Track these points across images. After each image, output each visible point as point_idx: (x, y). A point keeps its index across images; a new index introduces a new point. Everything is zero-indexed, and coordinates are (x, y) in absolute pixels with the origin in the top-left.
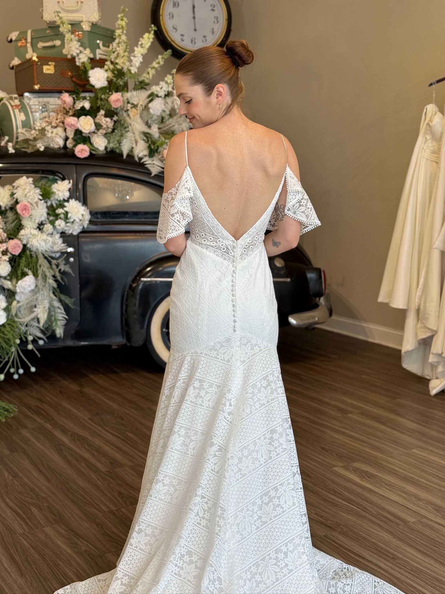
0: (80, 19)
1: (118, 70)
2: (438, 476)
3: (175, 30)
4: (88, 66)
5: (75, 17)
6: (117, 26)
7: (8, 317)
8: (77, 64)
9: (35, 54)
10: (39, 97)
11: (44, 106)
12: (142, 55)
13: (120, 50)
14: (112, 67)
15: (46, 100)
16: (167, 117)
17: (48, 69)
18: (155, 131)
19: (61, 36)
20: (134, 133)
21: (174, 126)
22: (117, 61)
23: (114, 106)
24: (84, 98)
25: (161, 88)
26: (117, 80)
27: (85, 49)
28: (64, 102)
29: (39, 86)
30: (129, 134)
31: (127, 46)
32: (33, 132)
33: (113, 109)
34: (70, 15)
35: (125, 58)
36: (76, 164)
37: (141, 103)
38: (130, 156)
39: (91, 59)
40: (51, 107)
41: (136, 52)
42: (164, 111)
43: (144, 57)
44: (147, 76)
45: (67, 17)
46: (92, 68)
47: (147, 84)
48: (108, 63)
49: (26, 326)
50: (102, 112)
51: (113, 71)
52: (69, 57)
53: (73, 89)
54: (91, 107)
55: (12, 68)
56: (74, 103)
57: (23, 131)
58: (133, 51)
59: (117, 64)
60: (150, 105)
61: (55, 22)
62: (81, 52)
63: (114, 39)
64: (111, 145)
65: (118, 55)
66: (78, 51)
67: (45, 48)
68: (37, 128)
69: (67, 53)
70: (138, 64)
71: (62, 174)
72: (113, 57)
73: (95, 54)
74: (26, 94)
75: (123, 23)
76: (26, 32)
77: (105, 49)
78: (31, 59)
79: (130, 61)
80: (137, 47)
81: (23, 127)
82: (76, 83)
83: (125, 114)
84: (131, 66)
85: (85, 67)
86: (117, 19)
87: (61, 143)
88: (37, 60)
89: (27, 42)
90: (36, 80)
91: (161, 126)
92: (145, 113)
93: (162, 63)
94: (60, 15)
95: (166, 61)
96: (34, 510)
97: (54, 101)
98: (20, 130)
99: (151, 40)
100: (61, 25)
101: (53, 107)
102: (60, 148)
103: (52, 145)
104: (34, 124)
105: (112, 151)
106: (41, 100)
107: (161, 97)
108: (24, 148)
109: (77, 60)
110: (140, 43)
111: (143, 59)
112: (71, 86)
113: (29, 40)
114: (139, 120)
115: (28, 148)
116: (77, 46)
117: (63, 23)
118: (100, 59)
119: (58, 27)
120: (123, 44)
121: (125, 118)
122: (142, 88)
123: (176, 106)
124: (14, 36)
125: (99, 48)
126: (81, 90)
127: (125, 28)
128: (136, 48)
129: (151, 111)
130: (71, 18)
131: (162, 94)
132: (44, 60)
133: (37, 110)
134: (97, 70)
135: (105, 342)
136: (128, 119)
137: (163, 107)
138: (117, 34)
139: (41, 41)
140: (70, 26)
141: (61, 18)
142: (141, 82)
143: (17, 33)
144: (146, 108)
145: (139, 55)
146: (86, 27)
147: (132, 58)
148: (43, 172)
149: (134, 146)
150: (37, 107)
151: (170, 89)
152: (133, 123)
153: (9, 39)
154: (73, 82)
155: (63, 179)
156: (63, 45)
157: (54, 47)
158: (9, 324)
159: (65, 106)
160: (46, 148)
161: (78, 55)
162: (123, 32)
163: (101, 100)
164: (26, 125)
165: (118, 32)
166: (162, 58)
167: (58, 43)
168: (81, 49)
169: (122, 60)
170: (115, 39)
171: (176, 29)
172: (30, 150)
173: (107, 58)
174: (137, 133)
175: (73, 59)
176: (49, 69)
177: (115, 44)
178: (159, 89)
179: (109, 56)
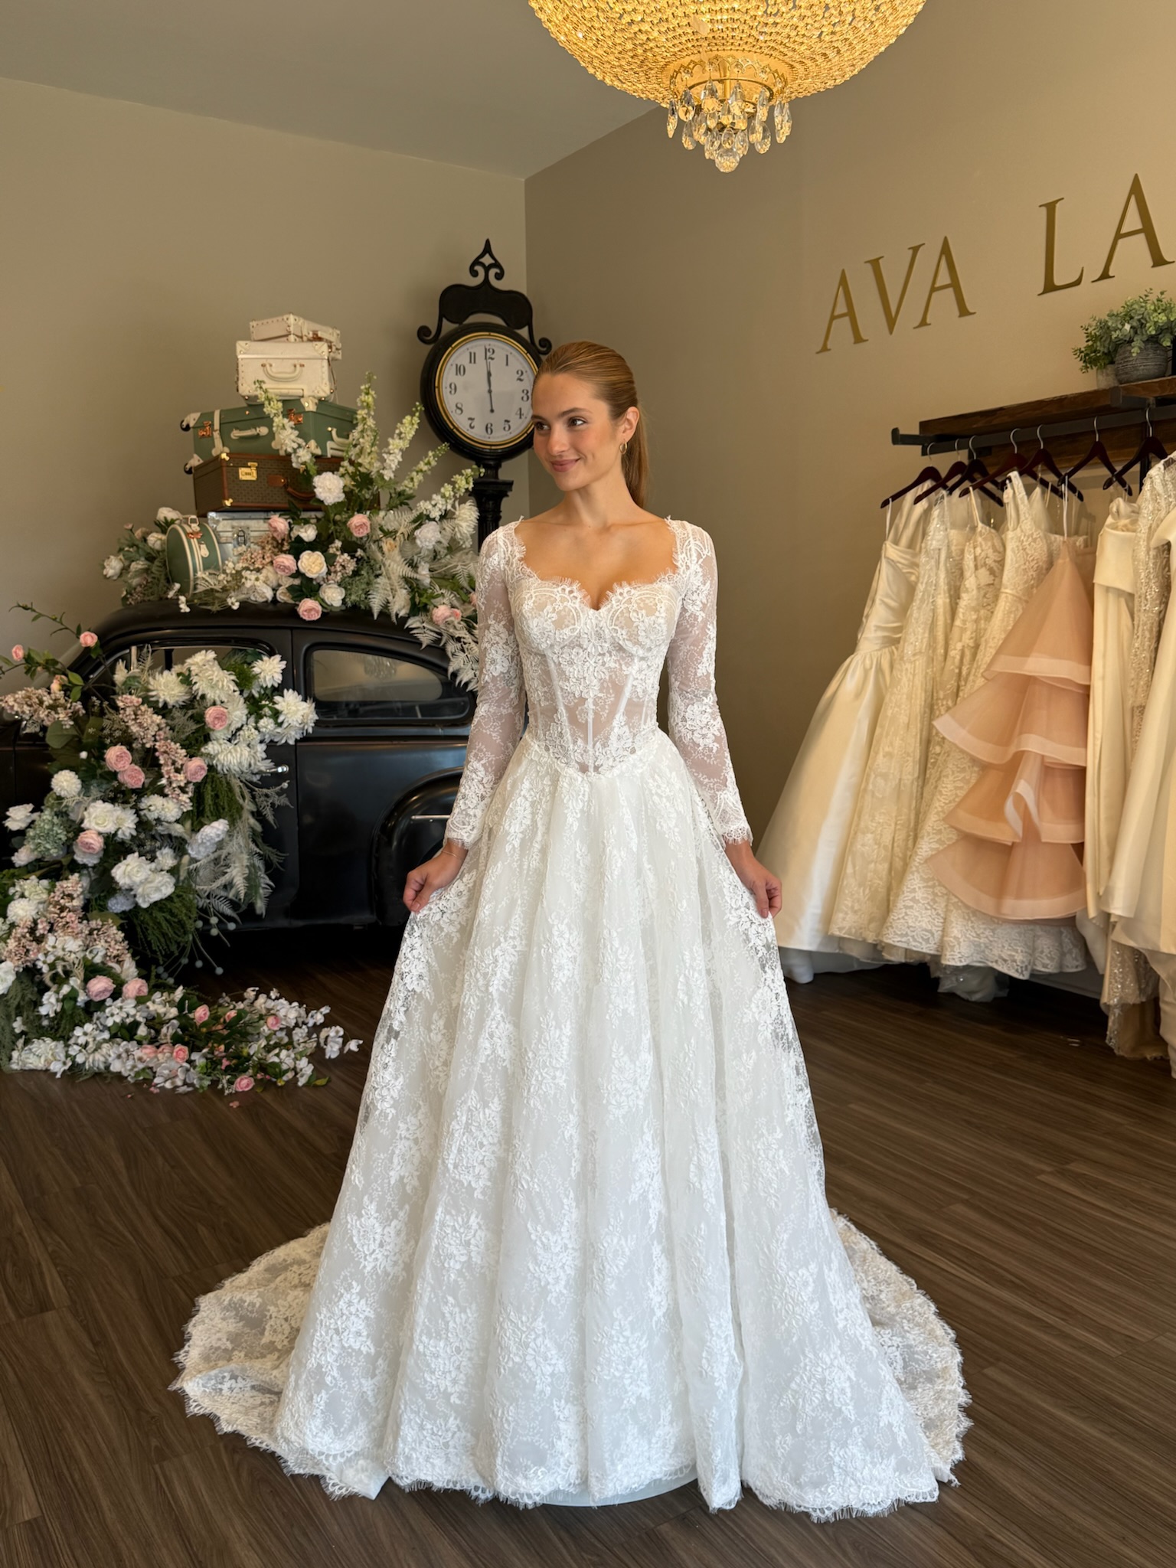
0: (300, 393)
1: (361, 474)
2: (893, 1154)
3: (459, 411)
4: (313, 469)
5: (291, 389)
6: (359, 404)
7: (176, 886)
8: (294, 465)
9: (227, 450)
10: (233, 519)
11: (241, 534)
12: (401, 450)
13: (366, 442)
14: (351, 469)
15: (243, 523)
16: (443, 552)
17: (246, 474)
18: (424, 574)
19: (268, 421)
20: (389, 578)
21: (456, 566)
22: (360, 461)
23: (357, 534)
24: (307, 522)
25: (435, 506)
26: (360, 491)
27: (307, 442)
28: (275, 530)
29: (231, 500)
30: (381, 580)
31: (375, 437)
32: (222, 577)
33: (354, 539)
34: (282, 386)
35: (373, 455)
36: (292, 629)
37: (402, 530)
38: (385, 613)
39: (317, 457)
40: (252, 534)
41: (391, 447)
42: (439, 542)
43: (405, 453)
44: (411, 485)
45: (274, 388)
46: (319, 473)
47: (411, 497)
48: (346, 463)
49: (208, 897)
50: (338, 544)
51: (353, 477)
52: (282, 453)
53: (287, 506)
54: (318, 536)
55: (189, 472)
56: (291, 529)
57: (206, 576)
58: (388, 444)
59: (360, 465)
60: (417, 533)
61: (256, 397)
62: (300, 446)
63: (355, 426)
64: (353, 597)
65: (361, 451)
66: (295, 446)
67: (242, 438)
68: (228, 571)
69: (278, 447)
70: (394, 466)
71: (268, 645)
72: (353, 452)
73: (324, 449)
74: (212, 515)
75: (370, 399)
76: (212, 414)
77: (341, 440)
78: (218, 456)
79: (383, 460)
80: (393, 438)
81: (205, 569)
82: (292, 496)
83: (374, 547)
84: (384, 469)
85: (306, 470)
86: (360, 392)
87: (269, 595)
88: (227, 458)
89: (213, 430)
90: (226, 491)
91: (435, 566)
92: (408, 544)
93: (434, 463)
94: (264, 386)
95: (440, 460)
96: (203, 1231)
97: (256, 526)
98: (200, 574)
99: (416, 426)
100: (267, 403)
101: (256, 534)
102: (266, 602)
103: (253, 598)
104: (223, 563)
105: (355, 607)
106: (235, 523)
107: (434, 520)
108: (206, 604)
109: (293, 458)
110: (397, 431)
111: (402, 456)
112: (282, 501)
113: (217, 426)
114: (398, 558)
115: (213, 604)
116: (293, 437)
117: (269, 400)
118: (332, 457)
119: (262, 405)
120: (369, 433)
121: (373, 552)
122: (402, 504)
123: (458, 535)
124: (192, 419)
125: (332, 440)
126: (300, 506)
127: (372, 407)
128: (390, 440)
129: (418, 542)
130: (285, 391)
131: (436, 514)
132: (240, 458)
133: (230, 540)
134: (328, 475)
135: (343, 920)
136: (379, 555)
137: (439, 536)
138: (359, 417)
139: (237, 428)
140: (280, 404)
141: (266, 391)
142: (400, 494)
143: (197, 415)
144: (411, 538)
145: (397, 451)
146: (310, 406)
147: (385, 456)
148: (238, 641)
149: (390, 598)
150: (230, 534)
151: (449, 507)
152: (387, 563)
153: (185, 424)
154: (289, 493)
155: (271, 654)
156: (271, 435)
157: (258, 436)
158: (179, 896)
159: (275, 535)
160: (244, 604)
161: (295, 450)
162: (368, 414)
163: (335, 523)
164: (210, 564)
165: (361, 413)
166: (434, 456)
167: (263, 431)
168: (300, 441)
169: (368, 460)
170: (357, 425)
171: (461, 409)
172: (215, 608)
173: (344, 454)
174: (395, 578)
175: (289, 455)
176: (248, 474)
177: (355, 434)
178: (430, 507)
179: (347, 452)
